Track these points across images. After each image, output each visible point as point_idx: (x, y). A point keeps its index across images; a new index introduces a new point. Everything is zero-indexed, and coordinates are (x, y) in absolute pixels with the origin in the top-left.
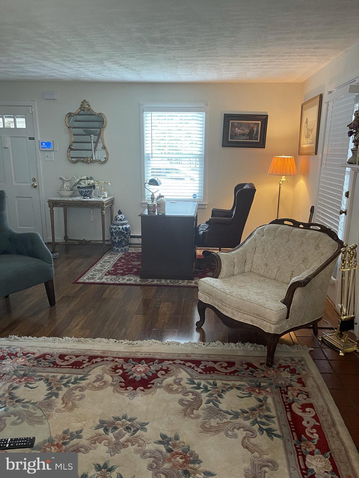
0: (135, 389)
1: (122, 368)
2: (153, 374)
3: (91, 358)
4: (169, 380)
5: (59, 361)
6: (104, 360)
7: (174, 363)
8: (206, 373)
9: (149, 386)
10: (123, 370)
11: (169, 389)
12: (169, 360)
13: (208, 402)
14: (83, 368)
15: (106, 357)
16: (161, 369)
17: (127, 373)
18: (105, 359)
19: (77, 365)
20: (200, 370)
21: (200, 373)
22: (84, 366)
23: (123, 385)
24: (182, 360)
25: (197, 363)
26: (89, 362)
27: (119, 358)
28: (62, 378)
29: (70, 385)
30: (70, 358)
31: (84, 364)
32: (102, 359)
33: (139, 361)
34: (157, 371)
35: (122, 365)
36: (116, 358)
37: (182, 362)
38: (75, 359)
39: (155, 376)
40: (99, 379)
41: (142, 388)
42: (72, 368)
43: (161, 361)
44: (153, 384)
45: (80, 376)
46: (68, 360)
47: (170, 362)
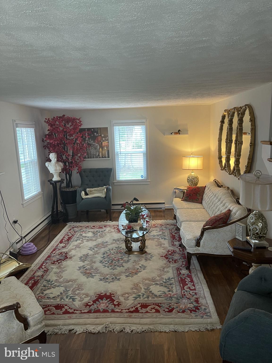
0: (106, 294)
1: (115, 305)
2: (96, 303)
3: (137, 311)
4: (86, 300)
5: (157, 307)
6: (128, 309)
7: (81, 311)
8: (63, 305)
9: (98, 296)
10: (113, 304)
11: (87, 295)
12: (84, 313)
13: (69, 290)
14: (139, 304)
15: (127, 312)
16: (90, 306)
17: (111, 302)
18: (127, 311)
19: (144, 306)
20: (66, 307)
21: (66, 305)
22: (139, 305)
23: (112, 295)
24: (76, 313)
25: (66, 312)
26: (137, 308)
27: (118, 312)
28: (148, 297)
29: (141, 294)
30: (151, 310)
31: (140, 307)
32: (129, 310)
33: (105, 311)
34: (93, 304)
35: (115, 307)
36: (120, 312)
37: (76, 312)
38: (148, 309)
39: (94, 302)
40: (127, 299)
41: (102, 294)
42: (146, 304)
43: (90, 312)
44: (96, 297)
45: (138, 299)
46: (152, 309)
47: (83, 311)
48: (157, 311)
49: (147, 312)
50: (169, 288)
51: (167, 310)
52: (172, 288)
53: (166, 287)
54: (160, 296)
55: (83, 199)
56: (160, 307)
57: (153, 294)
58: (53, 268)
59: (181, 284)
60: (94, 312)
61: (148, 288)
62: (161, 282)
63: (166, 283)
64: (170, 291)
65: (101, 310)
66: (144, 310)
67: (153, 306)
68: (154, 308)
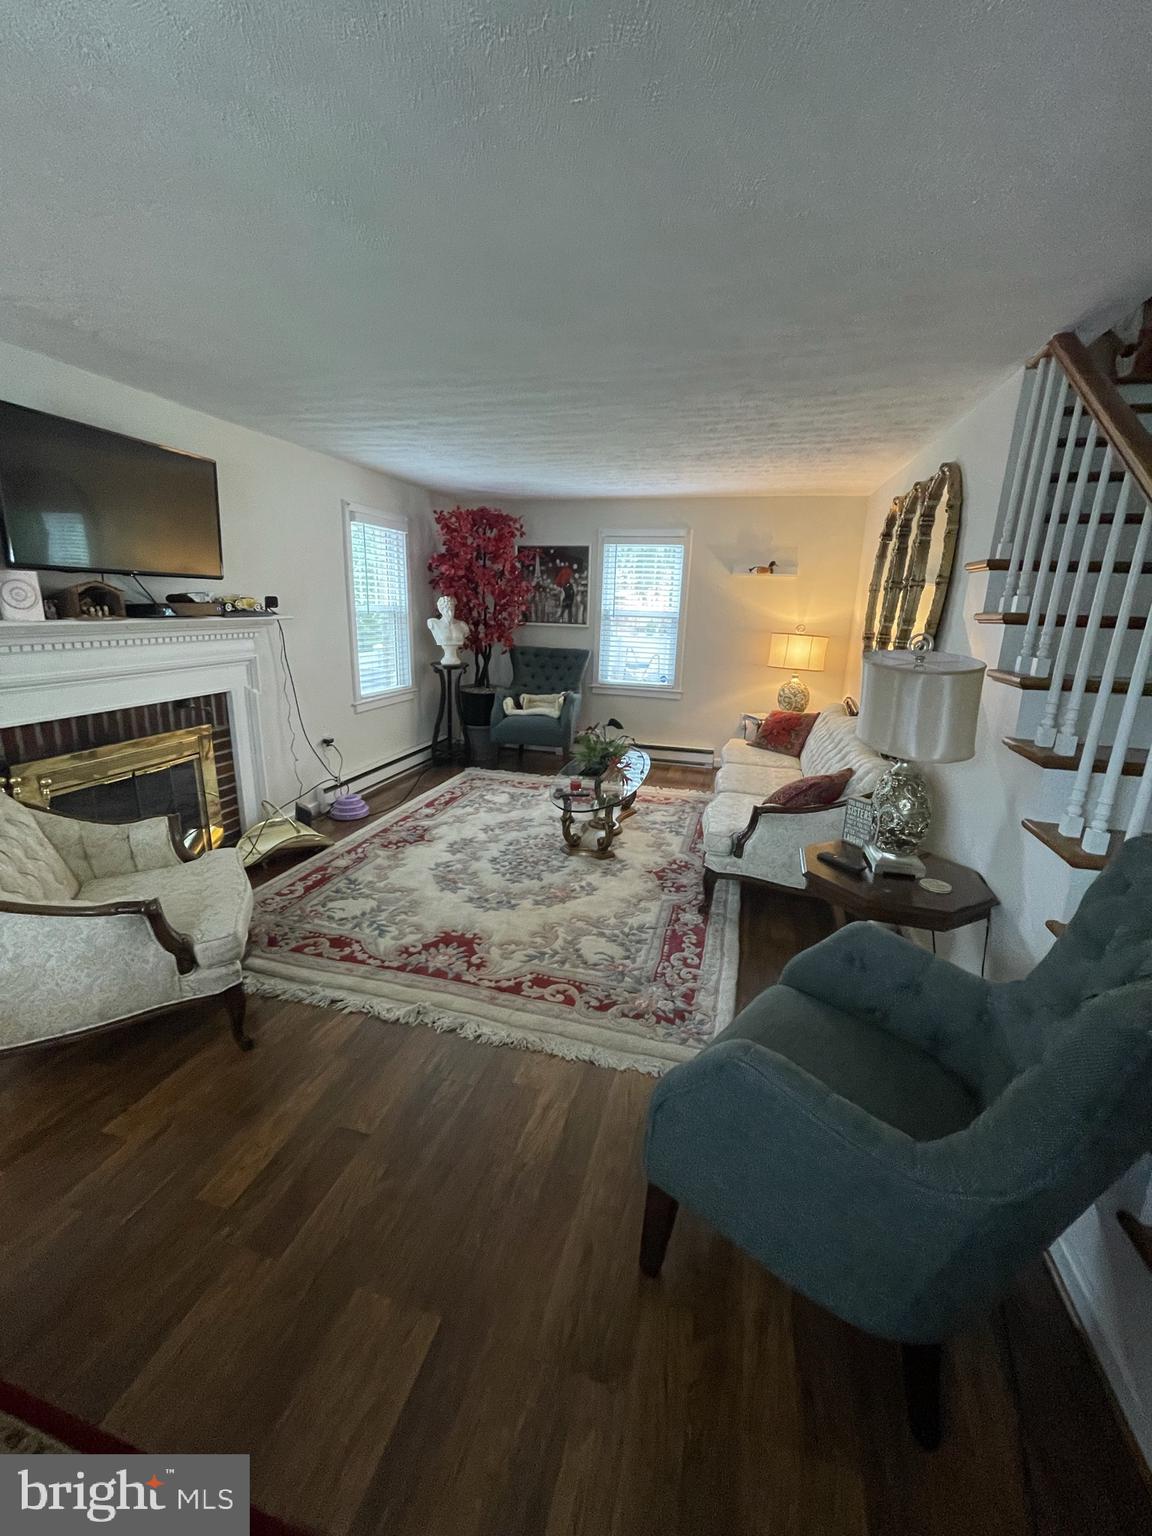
0: (463, 935)
1: (470, 965)
2: (427, 950)
3: (516, 989)
4: (409, 939)
5: (573, 991)
6: (497, 982)
7: (383, 962)
8: (352, 940)
9: (443, 935)
10: (469, 962)
11: (418, 928)
12: (388, 968)
13: (384, 910)
14: (531, 973)
15: (490, 987)
16: (411, 954)
17: (466, 956)
18: (493, 984)
19: (541, 981)
20: (356, 947)
21: (357, 942)
22: (529, 977)
23: (477, 941)
24: (368, 964)
25: (351, 958)
26: (521, 983)
27: (468, 982)
28: (563, 963)
29: (550, 952)
30: (554, 996)
31: (530, 981)
32: (499, 984)
33: (439, 974)
34: (420, 953)
35: (468, 970)
36: (474, 984)
37: (371, 961)
38: (547, 991)
39: (426, 947)
40: (506, 956)
41: (453, 934)
42: (549, 977)
43: (402, 968)
44: (436, 937)
45: (536, 961)
46: (558, 992)
47: (386, 964)
48: (569, 1001)
49: (542, 998)
50: (628, 950)
51: (594, 1003)
52: (638, 951)
53: (622, 945)
54: (595, 965)
55: (505, 716)
56: (581, 990)
57: (580, 956)
58: (379, 856)
59: (666, 947)
60: (411, 971)
61: (575, 939)
62: (616, 932)
63: (627, 935)
64: (627, 958)
65: (430, 970)
66: (537, 991)
67: (561, 987)
68: (563, 992)
